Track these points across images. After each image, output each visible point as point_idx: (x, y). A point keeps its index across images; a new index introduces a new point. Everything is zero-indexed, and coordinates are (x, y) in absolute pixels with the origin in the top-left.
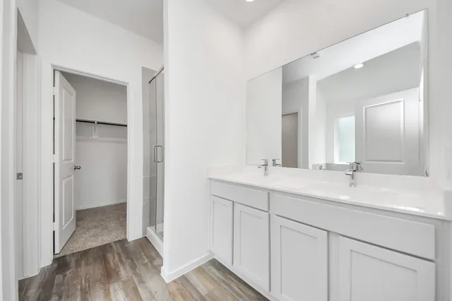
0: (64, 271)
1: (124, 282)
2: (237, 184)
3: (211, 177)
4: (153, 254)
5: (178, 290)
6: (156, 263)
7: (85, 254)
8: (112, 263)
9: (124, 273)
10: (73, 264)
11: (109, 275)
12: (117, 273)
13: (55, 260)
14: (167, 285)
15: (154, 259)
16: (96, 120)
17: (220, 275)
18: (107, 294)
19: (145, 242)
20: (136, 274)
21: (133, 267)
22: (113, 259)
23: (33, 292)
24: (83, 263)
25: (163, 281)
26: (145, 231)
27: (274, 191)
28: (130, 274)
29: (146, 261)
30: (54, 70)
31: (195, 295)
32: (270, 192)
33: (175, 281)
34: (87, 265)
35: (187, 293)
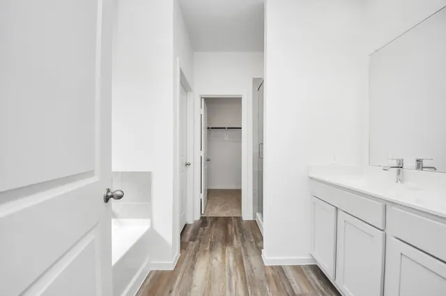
0: (205, 226)
1: (235, 249)
2: (338, 187)
3: (311, 175)
4: (259, 237)
5: (273, 276)
6: (259, 244)
7: (216, 219)
8: (230, 232)
9: (236, 242)
10: (209, 224)
11: (227, 241)
12: (232, 241)
13: (202, 218)
14: (265, 267)
15: (259, 241)
16: (227, 126)
17: (319, 284)
18: (224, 252)
19: (254, 225)
20: (243, 246)
21: (243, 240)
22: (231, 229)
23: (189, 233)
24: (214, 225)
25: (262, 262)
26: (255, 216)
27: (393, 203)
28: (240, 245)
29: (252, 240)
30: (201, 98)
31: (288, 290)
32: (387, 204)
33: (272, 267)
34: (216, 227)
35: (281, 283)
